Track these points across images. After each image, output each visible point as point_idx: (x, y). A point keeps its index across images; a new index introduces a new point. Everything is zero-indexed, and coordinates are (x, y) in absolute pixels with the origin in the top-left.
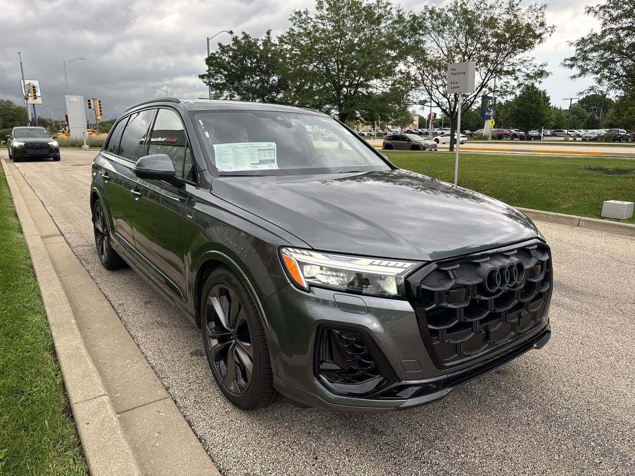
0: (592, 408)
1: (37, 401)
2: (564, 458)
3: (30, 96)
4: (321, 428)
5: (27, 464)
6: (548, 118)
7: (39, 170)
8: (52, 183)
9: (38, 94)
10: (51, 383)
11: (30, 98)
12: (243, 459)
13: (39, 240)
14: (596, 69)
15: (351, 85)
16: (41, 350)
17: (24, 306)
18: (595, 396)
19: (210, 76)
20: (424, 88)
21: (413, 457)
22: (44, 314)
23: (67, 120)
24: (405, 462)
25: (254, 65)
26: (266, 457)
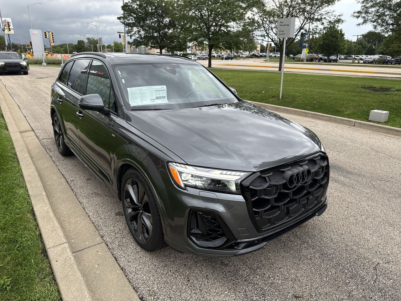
0: (349, 248)
1: (26, 247)
2: (329, 280)
3: (6, 29)
4: (192, 262)
5: (23, 287)
6: (342, 48)
7: (15, 82)
8: (24, 91)
9: (11, 27)
10: (33, 235)
11: (6, 30)
12: (147, 281)
13: (18, 135)
14: (373, 20)
15: (216, 25)
16: (25, 213)
17: (13, 183)
18: (351, 241)
19: (124, 18)
20: (264, 29)
21: (244, 280)
22: (25, 188)
23: (31, 45)
24: (239, 283)
25: (153, 11)
26: (160, 280)
